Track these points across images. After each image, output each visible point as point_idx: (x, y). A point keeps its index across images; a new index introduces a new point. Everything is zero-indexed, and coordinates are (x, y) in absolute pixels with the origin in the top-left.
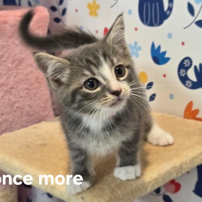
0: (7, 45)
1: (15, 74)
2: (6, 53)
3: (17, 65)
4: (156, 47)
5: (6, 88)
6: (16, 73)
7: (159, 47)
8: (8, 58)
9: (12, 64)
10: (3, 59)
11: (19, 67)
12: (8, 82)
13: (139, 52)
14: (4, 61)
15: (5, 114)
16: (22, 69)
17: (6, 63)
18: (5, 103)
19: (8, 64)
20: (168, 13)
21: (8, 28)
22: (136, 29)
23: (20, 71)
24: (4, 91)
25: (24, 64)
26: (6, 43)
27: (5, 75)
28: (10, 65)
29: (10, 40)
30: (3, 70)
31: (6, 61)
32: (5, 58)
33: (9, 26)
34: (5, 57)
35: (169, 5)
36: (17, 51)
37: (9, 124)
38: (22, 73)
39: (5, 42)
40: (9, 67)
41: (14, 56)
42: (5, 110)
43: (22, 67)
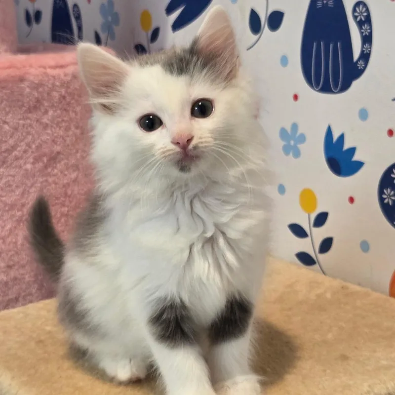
0: (24, 125)
1: (39, 185)
2: (22, 141)
3: (46, 167)
4: (336, 136)
5: (19, 214)
6: (42, 183)
7: (342, 138)
8: (25, 152)
9: (33, 163)
10: (15, 153)
11: (49, 170)
12: (23, 201)
13: (301, 147)
14: (17, 158)
15: (16, 267)
16: (55, 175)
17: (22, 162)
18: (16, 243)
19: (25, 164)
20: (361, 64)
21: (28, 90)
22: (296, 97)
23: (50, 180)
24: (14, 219)
25: (60, 166)
26: (21, 122)
27: (17, 187)
28: (29, 166)
29: (30, 115)
30: (14, 176)
31: (21, 158)
32: (19, 151)
33: (28, 87)
34: (19, 149)
35: (363, 47)
36: (44, 137)
37: (24, 286)
38: (56, 184)
39: (20, 119)
40: (26, 170)
41: (39, 147)
42: (16, 259)
43: (56, 171)
